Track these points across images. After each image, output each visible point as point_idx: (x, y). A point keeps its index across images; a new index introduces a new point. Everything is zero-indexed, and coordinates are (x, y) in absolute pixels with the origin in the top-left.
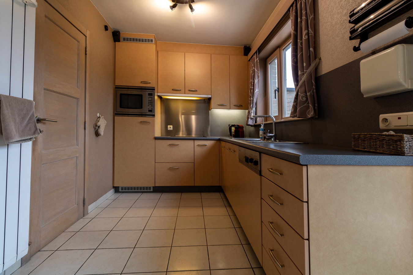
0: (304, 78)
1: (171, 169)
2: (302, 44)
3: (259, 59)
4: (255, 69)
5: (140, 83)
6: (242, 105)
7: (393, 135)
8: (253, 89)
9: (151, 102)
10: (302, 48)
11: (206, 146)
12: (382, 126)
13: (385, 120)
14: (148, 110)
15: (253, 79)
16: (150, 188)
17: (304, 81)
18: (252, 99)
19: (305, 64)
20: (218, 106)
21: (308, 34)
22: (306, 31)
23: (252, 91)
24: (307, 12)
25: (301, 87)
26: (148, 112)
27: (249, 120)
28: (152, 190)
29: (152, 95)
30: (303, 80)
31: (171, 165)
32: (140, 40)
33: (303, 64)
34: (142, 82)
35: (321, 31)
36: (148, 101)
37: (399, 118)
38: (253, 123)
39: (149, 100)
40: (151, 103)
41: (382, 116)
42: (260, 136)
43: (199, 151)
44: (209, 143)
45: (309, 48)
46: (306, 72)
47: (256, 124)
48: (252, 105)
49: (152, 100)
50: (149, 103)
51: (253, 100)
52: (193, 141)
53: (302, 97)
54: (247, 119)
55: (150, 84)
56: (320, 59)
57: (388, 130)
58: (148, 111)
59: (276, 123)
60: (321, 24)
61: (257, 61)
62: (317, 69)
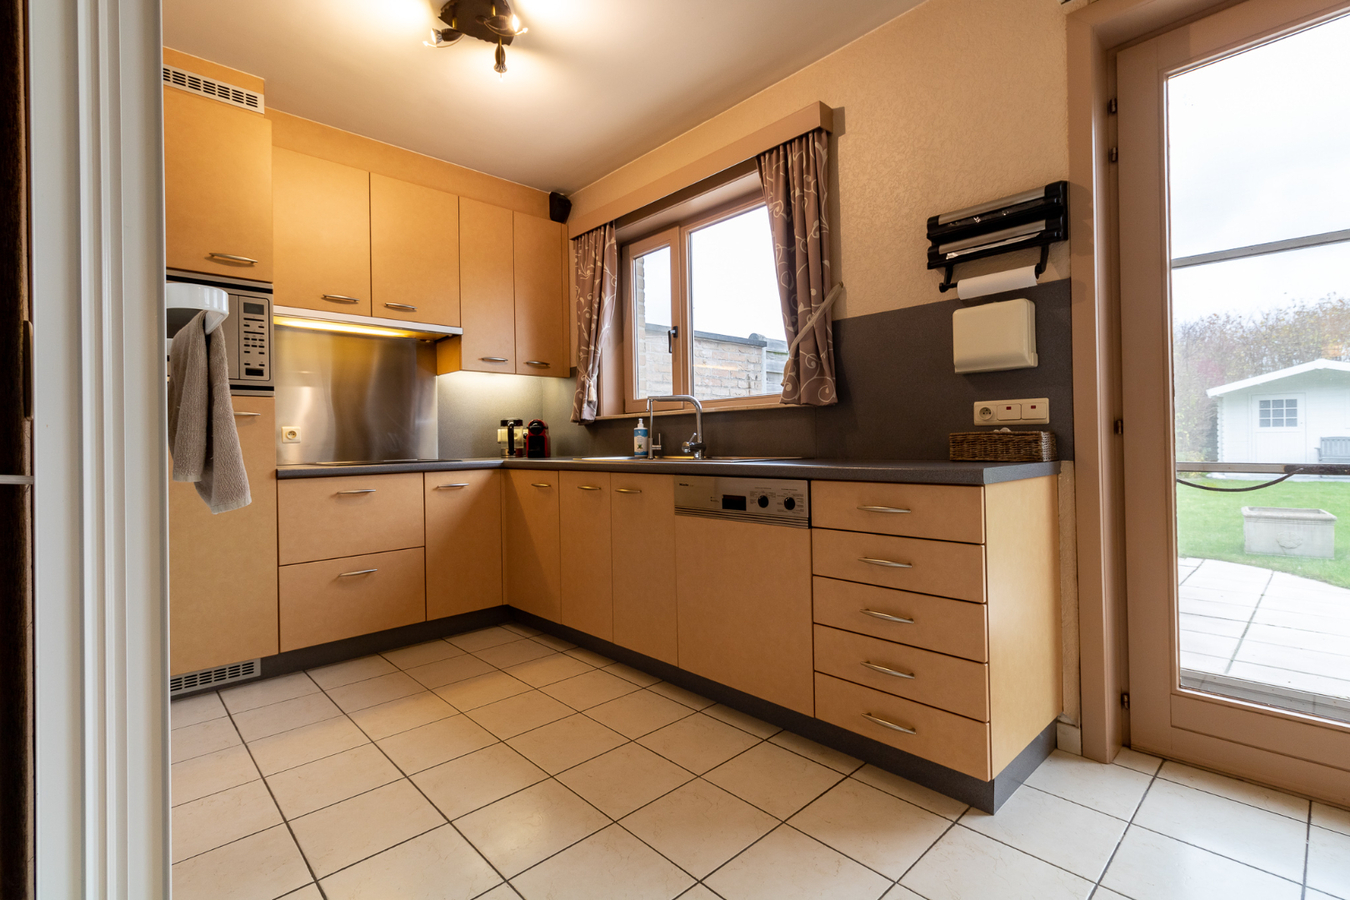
0: (813, 320)
1: (340, 581)
2: (806, 245)
3: (617, 243)
4: (605, 267)
5: (207, 258)
6: (547, 364)
7: (1007, 434)
8: (598, 320)
9: (258, 337)
10: (807, 254)
11: (463, 490)
12: (978, 419)
13: (986, 411)
14: (243, 368)
15: (596, 292)
16: (249, 667)
17: (813, 329)
18: (592, 348)
19: (813, 292)
20: (481, 362)
21: (820, 228)
22: (816, 223)
23: (594, 326)
24: (817, 181)
25: (804, 339)
26: (243, 375)
27: (585, 405)
28: (257, 672)
29: (263, 313)
30: (809, 324)
31: (343, 568)
32: (195, 83)
33: (810, 292)
34: (212, 257)
35: (843, 230)
36: (243, 335)
37: (1009, 408)
38: (592, 415)
39: (247, 329)
40: (258, 343)
41: (978, 405)
42: (636, 450)
43: (442, 507)
44: (470, 481)
45: (822, 259)
46: (817, 308)
47: (598, 418)
48: (591, 366)
49: (261, 330)
50: (251, 342)
51: (595, 352)
52: (422, 474)
53: (810, 361)
54: (575, 404)
55: (249, 269)
56: (842, 285)
57: (1000, 427)
58: (243, 372)
59: (704, 415)
60: (843, 216)
61: (611, 246)
62: (833, 306)
